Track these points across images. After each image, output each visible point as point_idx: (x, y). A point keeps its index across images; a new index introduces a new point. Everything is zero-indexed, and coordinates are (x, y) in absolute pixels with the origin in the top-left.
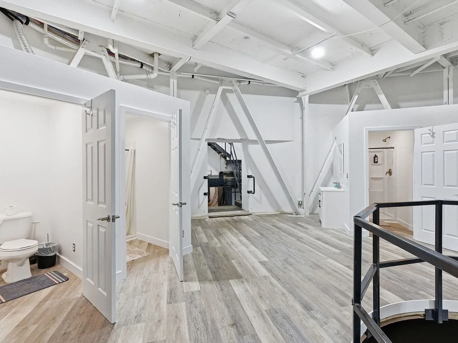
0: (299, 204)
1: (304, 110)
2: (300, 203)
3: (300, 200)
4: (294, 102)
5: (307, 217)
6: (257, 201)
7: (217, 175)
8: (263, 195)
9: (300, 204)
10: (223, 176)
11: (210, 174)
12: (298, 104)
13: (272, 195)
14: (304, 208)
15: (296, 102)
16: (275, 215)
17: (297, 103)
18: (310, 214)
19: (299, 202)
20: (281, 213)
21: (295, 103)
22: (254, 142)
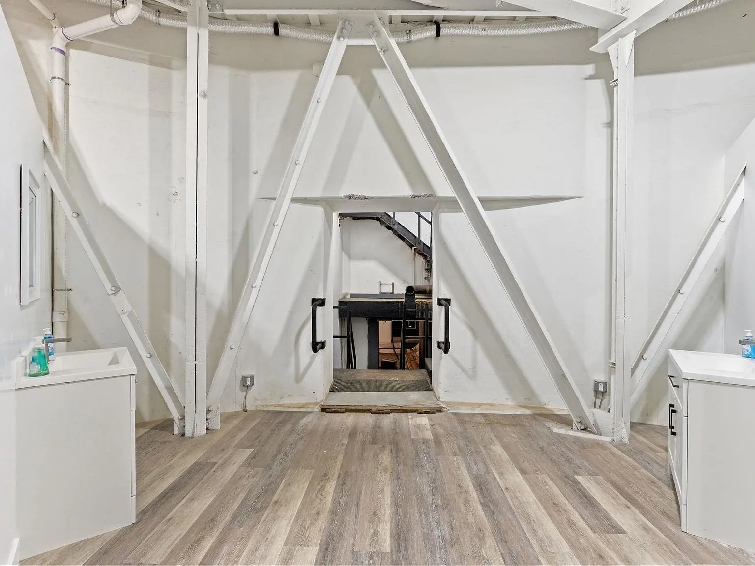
0: (596, 391)
1: (615, 89)
2: (601, 388)
3: (601, 378)
4: (586, 79)
5: (620, 445)
6: (463, 370)
7: (402, 294)
8: (481, 355)
9: (601, 392)
10: (414, 295)
11: (391, 292)
12: (598, 85)
13: (508, 355)
14: (609, 411)
15: (591, 77)
16: (513, 421)
17: (593, 81)
18: (633, 425)
19: (596, 384)
20: (535, 416)
21: (588, 81)
22: (451, 204)
